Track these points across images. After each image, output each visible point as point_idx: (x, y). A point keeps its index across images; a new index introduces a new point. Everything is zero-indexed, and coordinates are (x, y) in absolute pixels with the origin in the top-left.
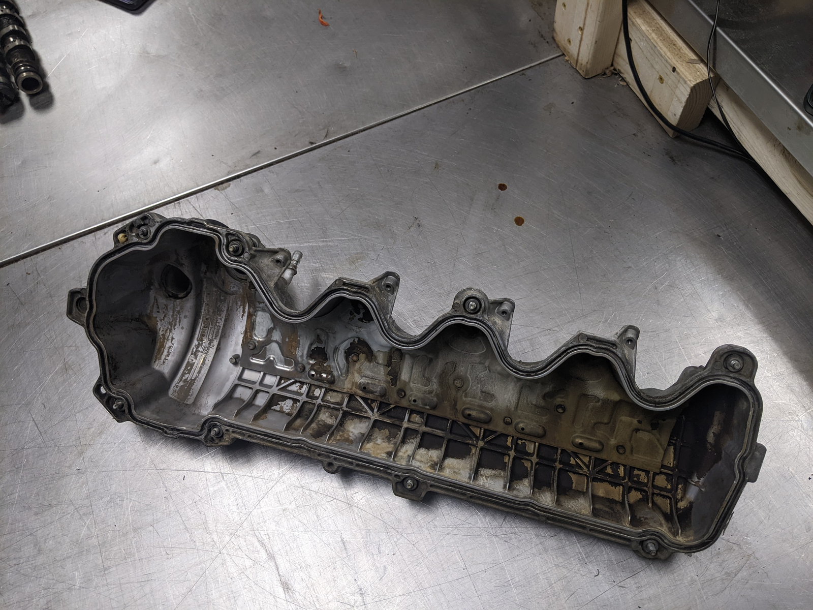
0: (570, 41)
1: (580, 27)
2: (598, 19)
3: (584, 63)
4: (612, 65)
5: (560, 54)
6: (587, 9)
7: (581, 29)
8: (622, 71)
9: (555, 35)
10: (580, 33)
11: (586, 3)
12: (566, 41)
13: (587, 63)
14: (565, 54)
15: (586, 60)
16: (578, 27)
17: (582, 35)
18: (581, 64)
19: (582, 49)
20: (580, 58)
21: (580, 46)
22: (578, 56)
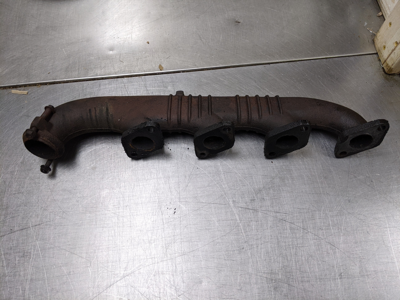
0: (385, 47)
1: (396, 42)
3: (390, 64)
5: (376, 52)
9: (375, 39)
10: (395, 45)
12: (382, 46)
13: (392, 65)
14: (378, 54)
15: (393, 63)
16: (396, 41)
17: (396, 47)
18: (388, 64)
19: (392, 55)
20: (388, 60)
21: (391, 53)
22: (387, 58)
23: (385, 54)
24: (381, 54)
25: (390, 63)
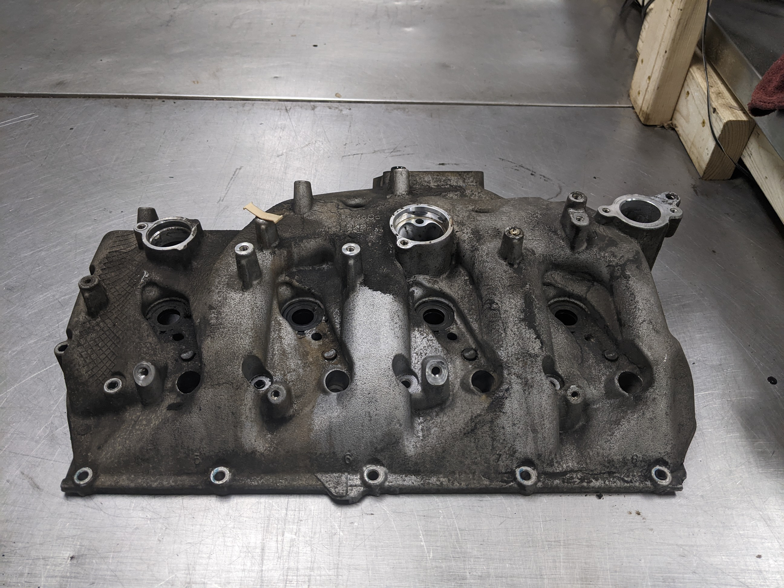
0: (639, 93)
2: (663, 65)
4: (671, 120)
5: (631, 106)
6: (656, 58)
7: (649, 78)
8: (677, 125)
10: (648, 82)
11: (657, 52)
12: (637, 92)
13: (647, 109)
14: (634, 106)
15: (647, 105)
16: (647, 77)
17: (649, 83)
18: (643, 111)
19: (646, 96)
20: (643, 105)
21: (645, 93)
22: (642, 104)
23: (640, 101)
24: (637, 103)
25: (645, 108)
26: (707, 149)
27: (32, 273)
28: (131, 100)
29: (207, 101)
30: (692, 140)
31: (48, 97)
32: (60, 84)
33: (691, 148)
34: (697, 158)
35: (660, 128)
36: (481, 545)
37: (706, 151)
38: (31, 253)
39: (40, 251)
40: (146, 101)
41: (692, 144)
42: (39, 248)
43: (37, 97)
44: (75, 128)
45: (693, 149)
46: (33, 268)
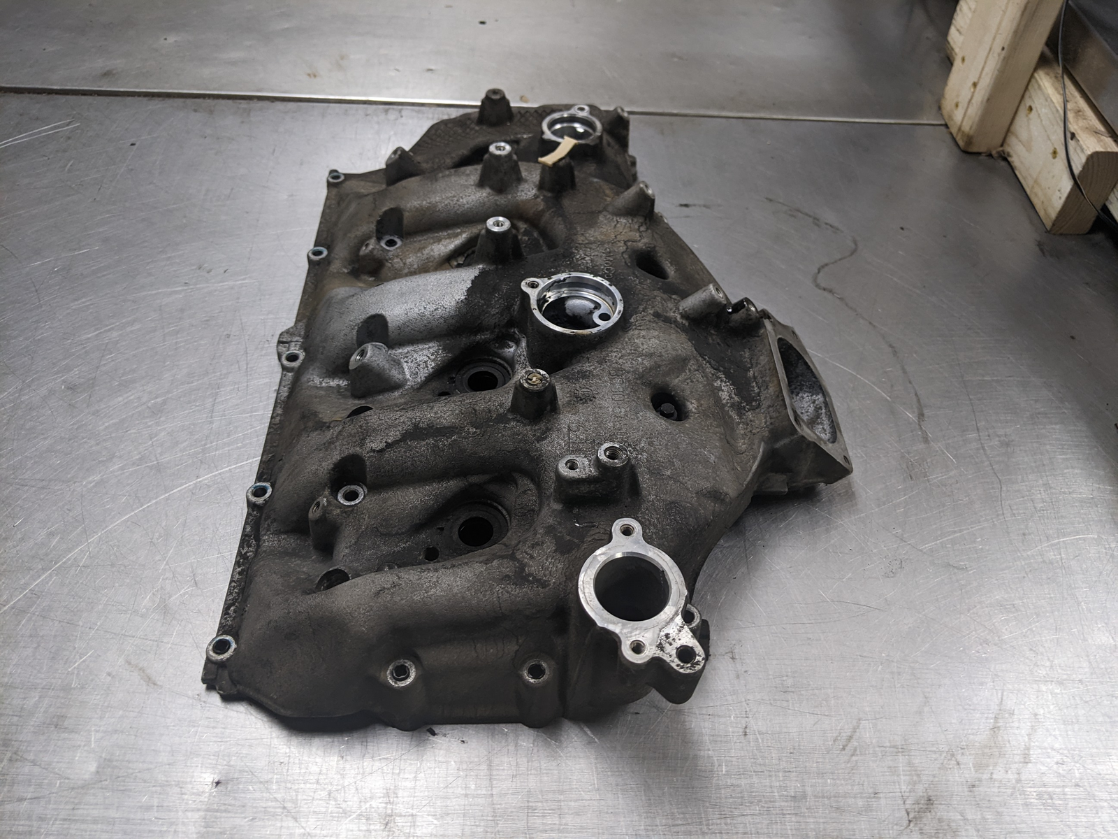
0: (957, 106)
2: (998, 66)
4: (1002, 145)
6: (987, 57)
7: (975, 85)
8: (1012, 153)
9: (942, 103)
10: (972, 90)
11: (988, 49)
12: (954, 104)
13: (970, 129)
14: (948, 123)
15: (971, 123)
16: (972, 82)
17: (974, 93)
18: (963, 132)
19: (970, 111)
20: (964, 124)
21: (968, 108)
22: (962, 122)
23: (958, 116)
24: (952, 120)
25: (966, 128)
26: (1059, 191)
27: (102, 363)
28: (216, 101)
29: (332, 105)
30: (1035, 177)
31: (91, 95)
32: (107, 74)
33: (1033, 187)
34: (1043, 202)
35: (987, 158)
36: (791, 753)
37: (1058, 193)
38: (95, 333)
39: (109, 330)
40: (240, 103)
41: (1036, 181)
42: (107, 326)
43: (73, 94)
44: (137, 144)
45: (1037, 189)
46: (102, 356)
